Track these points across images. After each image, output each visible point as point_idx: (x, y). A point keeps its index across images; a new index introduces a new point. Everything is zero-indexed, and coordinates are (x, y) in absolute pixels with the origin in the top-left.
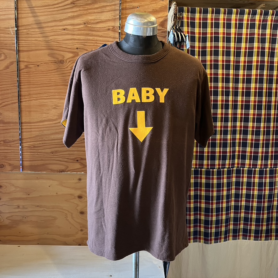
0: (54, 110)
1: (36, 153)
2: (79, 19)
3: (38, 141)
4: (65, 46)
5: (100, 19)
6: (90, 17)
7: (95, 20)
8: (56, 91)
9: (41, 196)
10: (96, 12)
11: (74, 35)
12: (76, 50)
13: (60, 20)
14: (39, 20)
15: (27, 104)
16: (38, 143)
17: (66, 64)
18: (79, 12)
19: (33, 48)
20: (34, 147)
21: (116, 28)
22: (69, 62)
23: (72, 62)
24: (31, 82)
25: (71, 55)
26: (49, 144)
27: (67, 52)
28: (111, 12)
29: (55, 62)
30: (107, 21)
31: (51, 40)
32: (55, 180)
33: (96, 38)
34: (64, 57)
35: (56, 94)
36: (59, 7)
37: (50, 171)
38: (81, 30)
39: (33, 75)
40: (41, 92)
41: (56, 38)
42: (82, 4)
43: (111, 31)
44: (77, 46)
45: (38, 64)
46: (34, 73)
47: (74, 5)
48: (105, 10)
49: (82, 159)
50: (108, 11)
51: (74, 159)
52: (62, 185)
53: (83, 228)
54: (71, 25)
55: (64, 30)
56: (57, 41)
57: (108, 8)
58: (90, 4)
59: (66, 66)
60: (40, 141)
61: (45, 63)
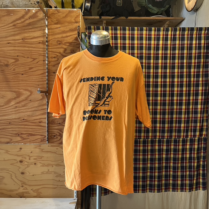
0: (2, 99)
2: (18, 36)
4: (9, 55)
5: (33, 36)
6: (26, 35)
7: (29, 36)
8: (3, 86)
10: (30, 31)
11: (15, 47)
12: (17, 57)
13: (5, 37)
18: (18, 31)
21: (45, 42)
22: (12, 65)
23: (14, 65)
25: (14, 61)
27: (10, 58)
28: (41, 31)
29: (2, 65)
30: (39, 37)
32: (3, 149)
33: (31, 49)
34: (8, 62)
35: (3, 88)
36: (5, 28)
38: (20, 44)
41: (2, 49)
43: (41, 44)
44: (18, 54)
47: (15, 27)
48: (36, 29)
49: (22, 134)
50: (39, 31)
51: (16, 134)
52: (8, 153)
53: (23, 185)
54: (13, 40)
55: (8, 43)
56: (4, 51)
57: (39, 28)
58: (26, 26)
59: (10, 68)
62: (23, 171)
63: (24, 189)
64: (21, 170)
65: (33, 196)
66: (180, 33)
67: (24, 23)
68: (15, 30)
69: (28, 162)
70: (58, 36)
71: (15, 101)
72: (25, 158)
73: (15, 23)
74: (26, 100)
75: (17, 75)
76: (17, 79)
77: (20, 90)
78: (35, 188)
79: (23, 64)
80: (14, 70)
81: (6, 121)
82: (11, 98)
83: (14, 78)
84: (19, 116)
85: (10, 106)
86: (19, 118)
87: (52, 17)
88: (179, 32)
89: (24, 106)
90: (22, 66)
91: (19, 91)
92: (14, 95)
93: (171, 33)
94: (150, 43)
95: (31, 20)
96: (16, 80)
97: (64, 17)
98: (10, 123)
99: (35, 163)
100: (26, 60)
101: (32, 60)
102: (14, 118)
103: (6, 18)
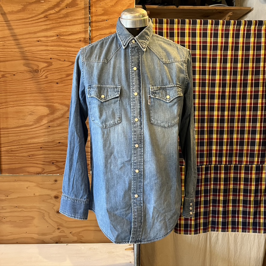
0: (29, 116)
1: (14, 157)
2: (52, 32)
3: (15, 145)
4: (39, 57)
5: (71, 31)
6: (62, 30)
7: (66, 32)
8: (32, 98)
9: (19, 197)
10: (67, 25)
11: (47, 46)
12: (50, 60)
13: (34, 32)
14: (14, 33)
15: (4, 111)
16: (16, 147)
17: (41, 73)
18: (52, 25)
19: (9, 59)
20: (12, 151)
21: (87, 39)
22: (43, 71)
23: (47, 71)
24: (8, 90)
25: (45, 65)
26: (26, 148)
27: (41, 62)
28: (82, 25)
29: (30, 71)
30: (78, 33)
31: (26, 51)
32: (32, 182)
33: (68, 49)
34: (38, 67)
35: (32, 101)
36: (33, 20)
37: (28, 173)
38: (54, 42)
39: (10, 84)
40: (17, 100)
41: (30, 49)
42: (54, 18)
43: (82, 42)
44: (51, 56)
45: (15, 73)
46: (11, 81)
47: (47, 19)
48: (76, 22)
49: (57, 162)
50: (79, 24)
51: (49, 162)
52: (39, 186)
53: (59, 227)
54: (44, 37)
55: (38, 41)
56: (31, 52)
58: (62, 17)
59: (41, 75)
60: (17, 145)
61: (20, 72)
63: (60, 232)
64: (56, 209)
65: (73, 241)
67: (59, 14)
68: (48, 23)
71: (48, 118)
73: (47, 13)
74: (62, 117)
75: (50, 83)
76: (50, 89)
77: (55, 105)
78: (74, 231)
79: (58, 69)
80: (47, 77)
81: (36, 145)
82: (42, 115)
83: (46, 88)
84: (53, 138)
85: (41, 126)
86: (52, 142)
87: (97, 6)
89: (60, 125)
90: (57, 72)
91: (53, 106)
92: (47, 111)
93: (234, 27)
95: (69, 10)
97: (113, 5)
98: (41, 148)
100: (62, 64)
101: (70, 63)
102: (47, 141)
103: (34, 6)
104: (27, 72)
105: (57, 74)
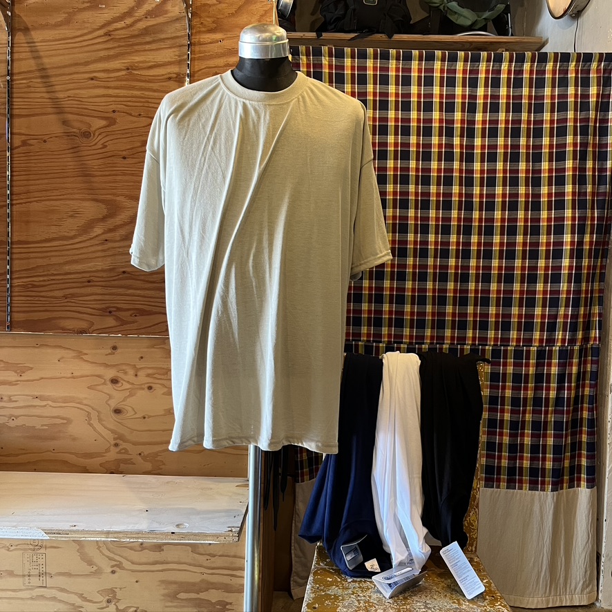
0: (71, 220)
1: (37, 298)
2: (117, 62)
3: (40, 276)
4: (93, 108)
5: (154, 60)
6: (137, 59)
7: (145, 62)
8: (75, 185)
9: (42, 378)
10: (147, 49)
11: (108, 88)
12: (112, 115)
13: (85, 62)
15: (22, 209)
16: (41, 279)
17: (94, 139)
18: (118, 49)
19: (37, 111)
20: (34, 286)
22: (100, 134)
23: (105, 135)
24: (33, 169)
25: (103, 123)
26: (61, 281)
27: (95, 117)
28: (174, 50)
29: (75, 134)
30: (166, 65)
31: (69, 97)
33: (147, 93)
34: (90, 126)
35: (75, 191)
36: (84, 41)
37: (61, 331)
38: (118, 80)
39: (35, 158)
40: (49, 188)
41: (77, 94)
42: (124, 37)
43: (172, 82)
44: (113, 107)
45: (45, 138)
46: (38, 154)
47: (110, 38)
48: (162, 45)
49: (119, 309)
51: (104, 310)
52: (82, 358)
53: (118, 441)
54: (103, 71)
55: (92, 79)
56: (79, 99)
57: (169, 42)
58: (137, 35)
59: (94, 143)
60: (45, 275)
61: (56, 137)
62: (120, 407)
63: (119, 452)
64: (113, 404)
65: (144, 470)
66: (531, 66)
67: (131, 29)
68: (111, 46)
69: (133, 384)
70: (216, 63)
71: (104, 224)
72: (126, 373)
73: (111, 28)
74: (131, 223)
75: (112, 158)
76: (111, 169)
77: (118, 199)
78: (147, 450)
79: (127, 131)
80: (105, 147)
82: (93, 218)
83: (103, 166)
84: (112, 263)
85: (91, 239)
86: (110, 270)
87: (203, 15)
88: (529, 64)
90: (125, 137)
91: (115, 201)
92: (102, 210)
93: (510, 66)
94: (452, 93)
95: (151, 22)
96: (107, 173)
97: (232, 14)
98: (89, 282)
99: (148, 385)
100: (135, 122)
102: (100, 268)
103: (86, 15)
104: (68, 136)
105: (125, 140)
